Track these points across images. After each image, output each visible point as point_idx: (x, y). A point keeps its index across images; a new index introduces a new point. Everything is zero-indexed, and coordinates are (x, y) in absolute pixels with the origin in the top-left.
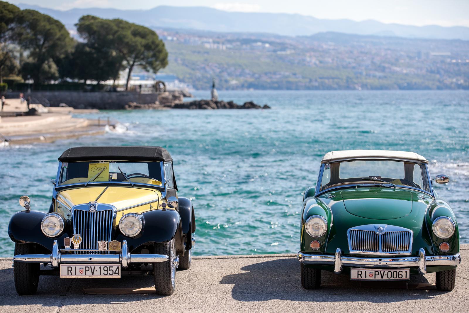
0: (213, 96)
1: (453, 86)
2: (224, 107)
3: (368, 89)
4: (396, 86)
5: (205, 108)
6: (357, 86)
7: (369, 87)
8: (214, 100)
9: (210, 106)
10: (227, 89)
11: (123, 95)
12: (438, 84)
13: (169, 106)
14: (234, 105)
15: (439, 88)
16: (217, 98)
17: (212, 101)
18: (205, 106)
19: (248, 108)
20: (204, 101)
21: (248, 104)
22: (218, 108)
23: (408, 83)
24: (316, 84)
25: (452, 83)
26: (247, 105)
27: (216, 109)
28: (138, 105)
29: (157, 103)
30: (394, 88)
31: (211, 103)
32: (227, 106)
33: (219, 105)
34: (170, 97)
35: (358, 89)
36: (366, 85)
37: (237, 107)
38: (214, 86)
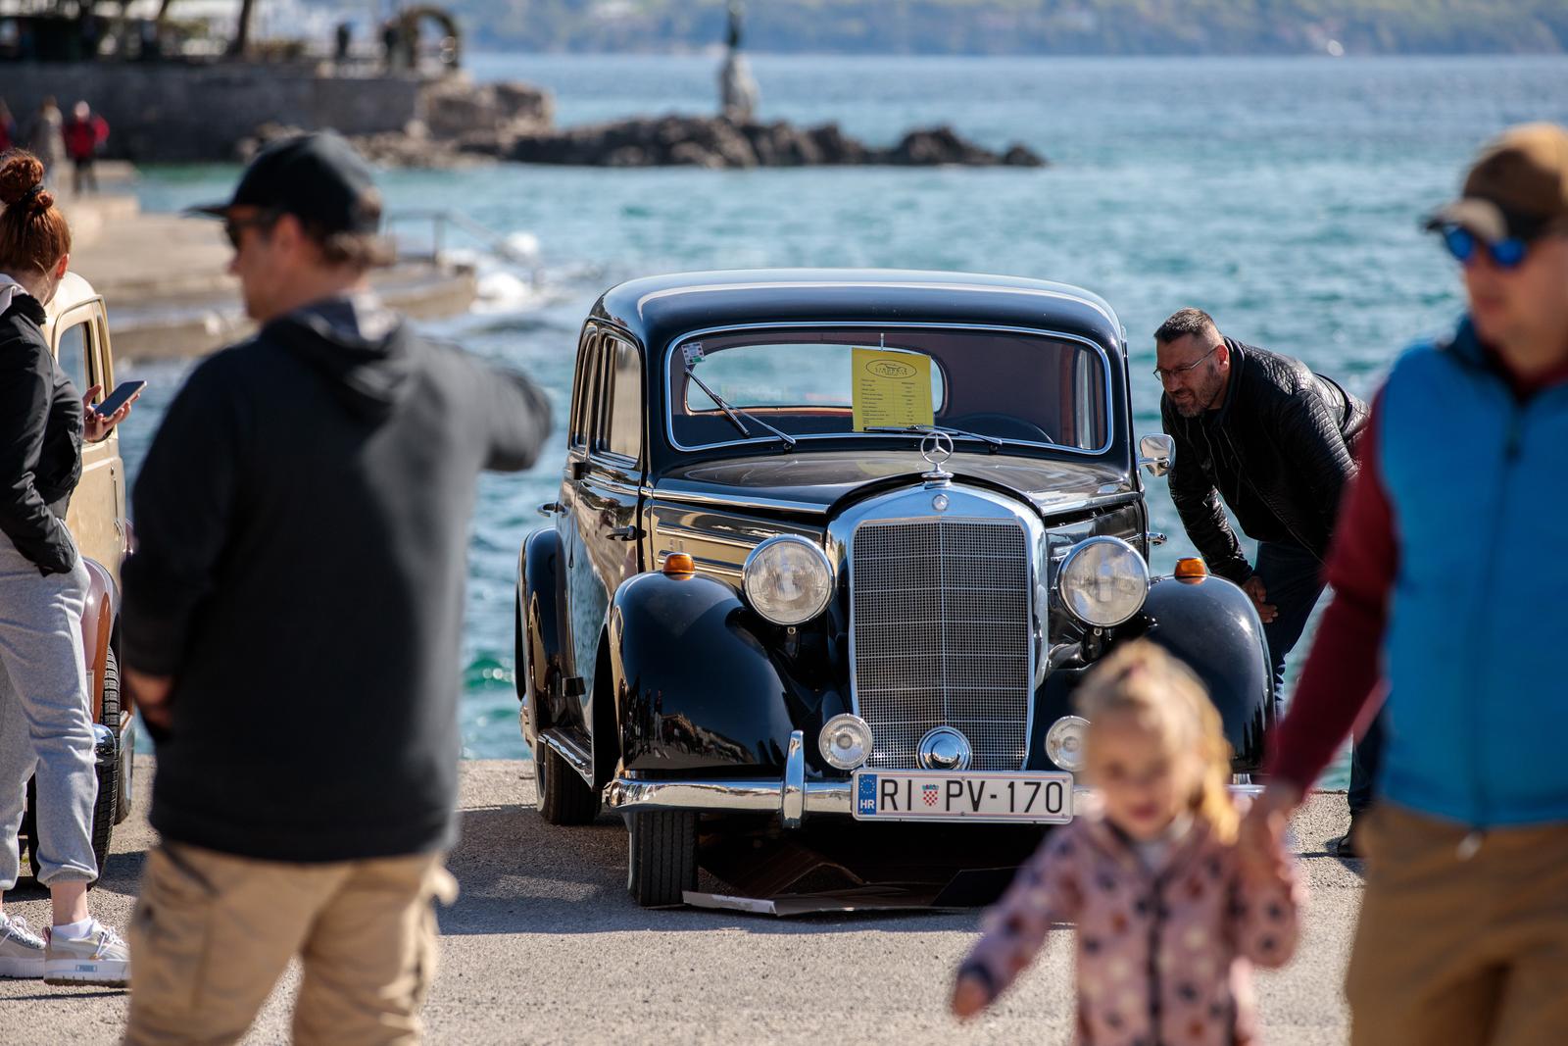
0: (728, 92)
2: (791, 156)
3: (1379, 49)
4: (1542, 32)
5: (687, 162)
6: (1315, 35)
7: (1387, 37)
8: (737, 115)
9: (719, 151)
10: (578, 45)
11: (225, 83)
13: (488, 150)
14: (848, 143)
17: (724, 120)
18: (688, 150)
19: (930, 161)
20: (682, 122)
21: (927, 142)
22: (761, 160)
26: (922, 148)
27: (750, 166)
29: (417, 128)
30: (1528, 44)
31: (720, 133)
32: (809, 148)
33: (765, 144)
34: (486, 99)
35: (1325, 53)
36: (1370, 28)
37: (867, 158)
38: (734, 40)
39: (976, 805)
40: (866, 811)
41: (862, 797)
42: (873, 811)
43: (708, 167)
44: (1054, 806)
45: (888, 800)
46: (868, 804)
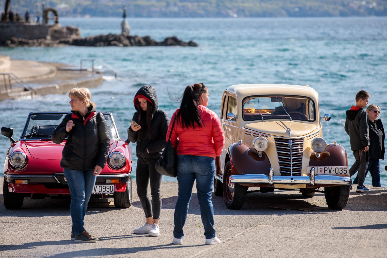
0: (123, 29)
1: (362, 11)
2: (138, 43)
3: (246, 16)
4: (283, 12)
5: (115, 45)
6: (230, 12)
7: (247, 13)
8: (126, 34)
9: (122, 43)
11: (3, 27)
12: (341, 8)
13: (67, 43)
14: (152, 41)
15: (342, 14)
16: (129, 33)
17: (123, 35)
18: (115, 42)
19: (171, 45)
20: (113, 36)
21: (171, 40)
22: (132, 45)
23: (300, 8)
24: (176, 9)
25: (360, 7)
26: (169, 42)
27: (130, 46)
28: (24, 40)
29: (49, 37)
30: (281, 15)
31: (123, 38)
32: (143, 42)
33: (132, 41)
34: (65, 30)
35: (233, 17)
36: (243, 11)
37: (156, 44)
38: (124, 16)
43: (120, 46)
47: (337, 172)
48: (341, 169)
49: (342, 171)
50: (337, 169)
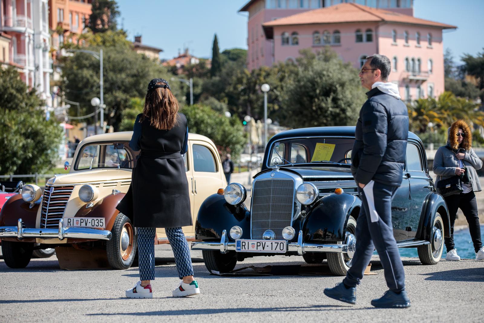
39: (263, 248)
40: (238, 250)
41: (237, 246)
42: (240, 250)
44: (282, 248)
45: (243, 247)
46: (239, 248)
47: (93, 225)
48: (97, 221)
49: (98, 223)
50: (93, 221)
